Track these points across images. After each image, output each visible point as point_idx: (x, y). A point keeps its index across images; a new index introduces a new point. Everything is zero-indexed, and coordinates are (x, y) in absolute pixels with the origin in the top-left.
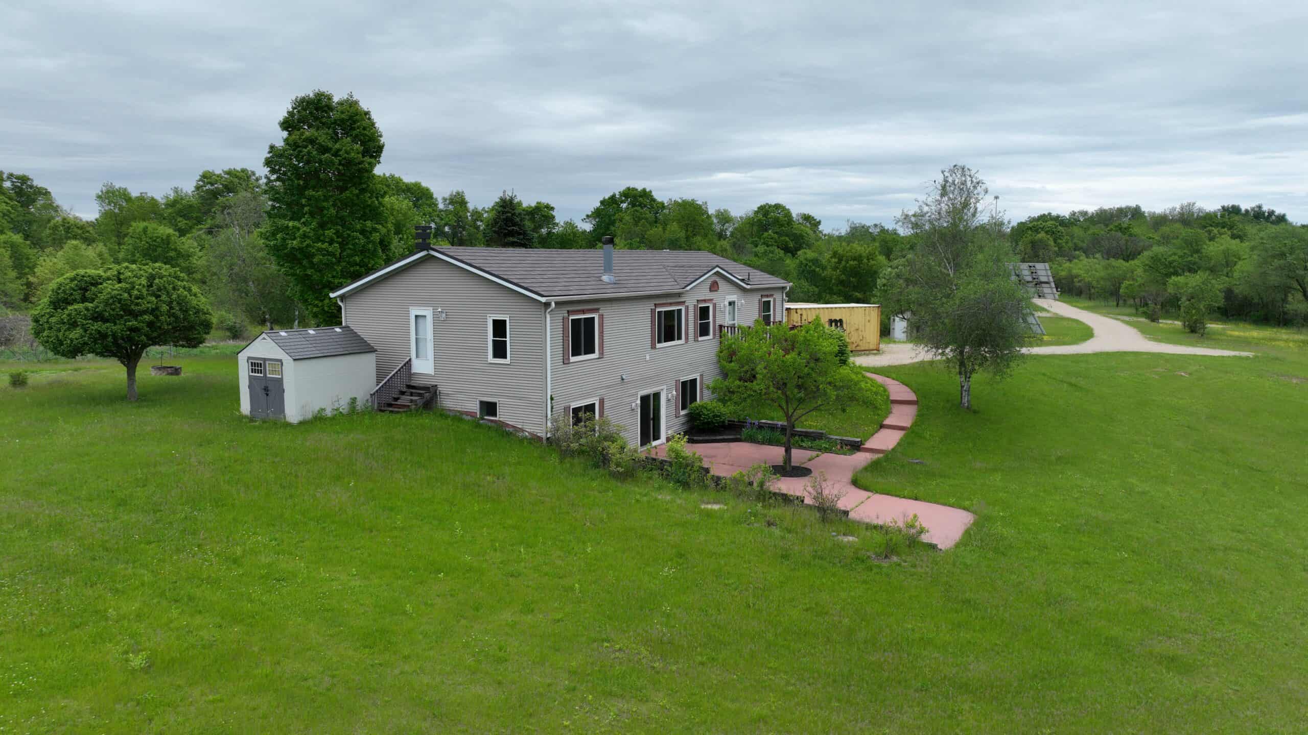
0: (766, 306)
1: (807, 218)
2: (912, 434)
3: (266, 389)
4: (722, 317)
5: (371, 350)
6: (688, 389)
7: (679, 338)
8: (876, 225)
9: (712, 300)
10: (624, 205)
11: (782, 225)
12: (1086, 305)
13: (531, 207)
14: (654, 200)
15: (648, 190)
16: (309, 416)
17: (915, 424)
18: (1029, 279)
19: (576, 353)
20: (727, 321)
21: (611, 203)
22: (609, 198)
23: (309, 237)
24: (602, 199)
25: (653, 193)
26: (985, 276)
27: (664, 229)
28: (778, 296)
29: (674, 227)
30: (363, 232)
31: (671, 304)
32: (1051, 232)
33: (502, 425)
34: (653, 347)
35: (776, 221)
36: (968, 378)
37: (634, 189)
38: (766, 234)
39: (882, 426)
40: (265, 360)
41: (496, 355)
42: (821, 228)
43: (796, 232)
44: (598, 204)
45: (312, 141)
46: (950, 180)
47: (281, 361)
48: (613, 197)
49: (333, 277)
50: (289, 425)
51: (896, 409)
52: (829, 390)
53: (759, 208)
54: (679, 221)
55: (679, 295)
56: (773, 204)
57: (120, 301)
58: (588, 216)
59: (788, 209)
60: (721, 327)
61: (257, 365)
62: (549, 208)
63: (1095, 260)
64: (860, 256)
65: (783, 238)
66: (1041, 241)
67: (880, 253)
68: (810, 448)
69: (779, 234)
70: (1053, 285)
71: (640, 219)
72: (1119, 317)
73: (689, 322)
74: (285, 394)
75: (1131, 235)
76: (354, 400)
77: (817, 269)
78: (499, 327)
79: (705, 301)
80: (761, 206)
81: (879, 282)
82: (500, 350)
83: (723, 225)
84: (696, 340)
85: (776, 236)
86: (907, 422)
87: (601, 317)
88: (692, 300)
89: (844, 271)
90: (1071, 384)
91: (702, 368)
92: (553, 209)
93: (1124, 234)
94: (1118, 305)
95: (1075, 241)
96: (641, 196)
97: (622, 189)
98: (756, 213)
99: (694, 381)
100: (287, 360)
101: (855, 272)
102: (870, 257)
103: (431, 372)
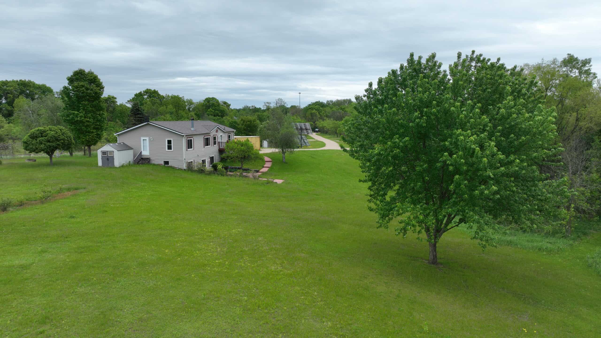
0: (229, 137)
1: (225, 103)
2: (271, 168)
3: (108, 159)
4: (219, 140)
5: (132, 149)
6: (212, 159)
7: (210, 145)
8: (252, 106)
9: (216, 135)
10: (146, 97)
11: (215, 106)
12: (328, 137)
13: (106, 98)
14: (160, 95)
15: (156, 90)
16: (121, 165)
17: (272, 166)
18: (304, 128)
19: (189, 148)
20: (220, 141)
21: (139, 96)
22: (139, 93)
23: (83, 117)
24: (135, 94)
25: (159, 92)
26: (287, 128)
27: (167, 108)
28: (232, 134)
29: (170, 107)
30: (99, 115)
31: (207, 136)
32: (317, 110)
33: (171, 167)
34: (204, 147)
35: (213, 104)
36: (284, 154)
37: (150, 90)
38: (209, 110)
39: (263, 167)
40: (107, 151)
41: (168, 149)
42: (231, 107)
43: (221, 109)
44: (134, 96)
45: (83, 86)
46: (278, 102)
47: (113, 151)
48: (140, 93)
49: (90, 129)
50: (116, 168)
51: (267, 163)
52: (252, 155)
53: (205, 99)
54: (172, 104)
55: (209, 133)
56: (211, 97)
57: (54, 137)
58: (128, 101)
59: (218, 100)
60: (219, 142)
61: (104, 153)
62: (114, 98)
63: (331, 121)
64: (251, 120)
65: (216, 112)
66: (314, 113)
67: (257, 120)
68: (246, 172)
69: (215, 110)
70: (311, 130)
71: (155, 103)
72: (336, 141)
73: (211, 141)
74: (115, 160)
75: (345, 111)
76: (130, 162)
77: (236, 125)
78: (169, 142)
79: (215, 135)
80: (207, 98)
81: (259, 129)
82: (170, 148)
83: (190, 106)
84: (213, 146)
85: (213, 111)
86: (270, 166)
87: (193, 139)
88: (212, 135)
89: (245, 125)
90: (312, 157)
91: (215, 154)
92: (116, 98)
93: (343, 111)
94: (337, 137)
95: (327, 113)
96: (153, 93)
97: (144, 89)
98: (204, 101)
99: (213, 157)
100: (115, 151)
101: (249, 126)
102: (254, 121)
103: (148, 154)
